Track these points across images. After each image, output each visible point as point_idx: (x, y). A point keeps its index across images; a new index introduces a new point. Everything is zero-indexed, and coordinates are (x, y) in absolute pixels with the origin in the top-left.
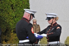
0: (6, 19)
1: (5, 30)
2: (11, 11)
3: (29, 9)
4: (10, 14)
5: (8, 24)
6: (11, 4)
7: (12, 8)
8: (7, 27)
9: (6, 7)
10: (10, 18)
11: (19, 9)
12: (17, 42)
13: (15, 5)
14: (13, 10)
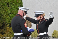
0: (3, 15)
1: (2, 24)
2: (7, 8)
3: (23, 7)
4: (6, 11)
5: (4, 19)
6: (7, 2)
7: (8, 6)
8: (4, 22)
9: (2, 5)
10: (6, 15)
11: (14, 7)
12: (12, 35)
13: (11, 4)
14: (8, 8)
